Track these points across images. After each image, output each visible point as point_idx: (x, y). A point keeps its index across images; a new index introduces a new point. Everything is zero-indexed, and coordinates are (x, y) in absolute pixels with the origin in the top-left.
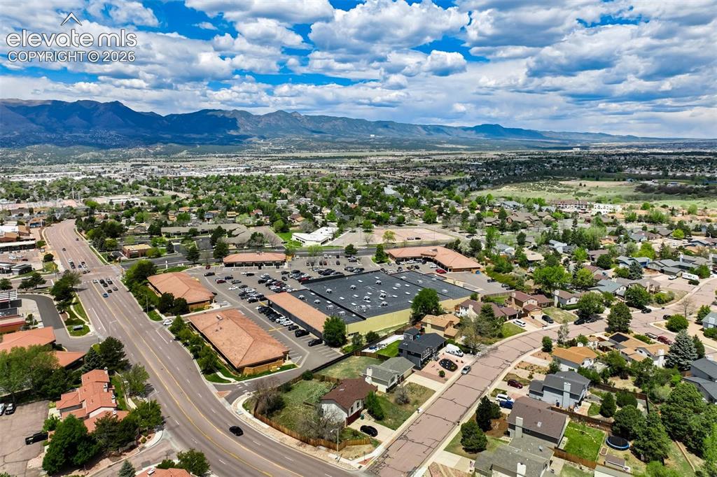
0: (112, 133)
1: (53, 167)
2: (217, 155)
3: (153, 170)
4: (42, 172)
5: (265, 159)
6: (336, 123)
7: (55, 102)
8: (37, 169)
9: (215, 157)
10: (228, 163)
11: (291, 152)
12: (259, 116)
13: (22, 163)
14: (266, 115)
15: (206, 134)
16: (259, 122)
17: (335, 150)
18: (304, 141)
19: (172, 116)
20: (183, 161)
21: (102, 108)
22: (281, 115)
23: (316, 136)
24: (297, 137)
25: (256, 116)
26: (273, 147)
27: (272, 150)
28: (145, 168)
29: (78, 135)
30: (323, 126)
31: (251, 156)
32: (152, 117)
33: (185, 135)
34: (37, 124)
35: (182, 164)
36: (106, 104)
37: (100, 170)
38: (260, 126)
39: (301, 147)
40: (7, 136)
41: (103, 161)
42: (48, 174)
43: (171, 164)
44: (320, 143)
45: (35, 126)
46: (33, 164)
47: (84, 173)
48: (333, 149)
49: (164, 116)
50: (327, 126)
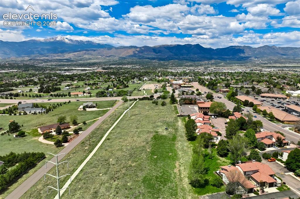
0: (196, 56)
1: (178, 67)
2: (236, 65)
3: (212, 69)
4: (175, 69)
5: (259, 67)
6: (296, 50)
7: (178, 45)
8: (174, 68)
9: (235, 65)
10: (242, 68)
11: (271, 64)
12: (255, 48)
13: (169, 66)
14: (258, 48)
15: (231, 56)
16: (255, 51)
17: (295, 64)
18: (278, 59)
19: (218, 49)
20: (223, 67)
21: (193, 47)
22: (266, 47)
23: (284, 57)
24: (274, 57)
25: (254, 48)
26: (262, 62)
27: (261, 63)
28: (209, 69)
29: (184, 57)
30: (288, 52)
31: (252, 65)
32: (210, 49)
33: (223, 57)
34: (172, 53)
35: (223, 68)
36: (194, 45)
37: (194, 69)
38: (255, 53)
39: (276, 62)
40: (164, 57)
41: (193, 66)
42: (178, 70)
43: (219, 68)
44: (286, 60)
45: (171, 54)
46: (172, 67)
47: (188, 70)
48: (294, 63)
49: (215, 49)
50: (291, 52)
